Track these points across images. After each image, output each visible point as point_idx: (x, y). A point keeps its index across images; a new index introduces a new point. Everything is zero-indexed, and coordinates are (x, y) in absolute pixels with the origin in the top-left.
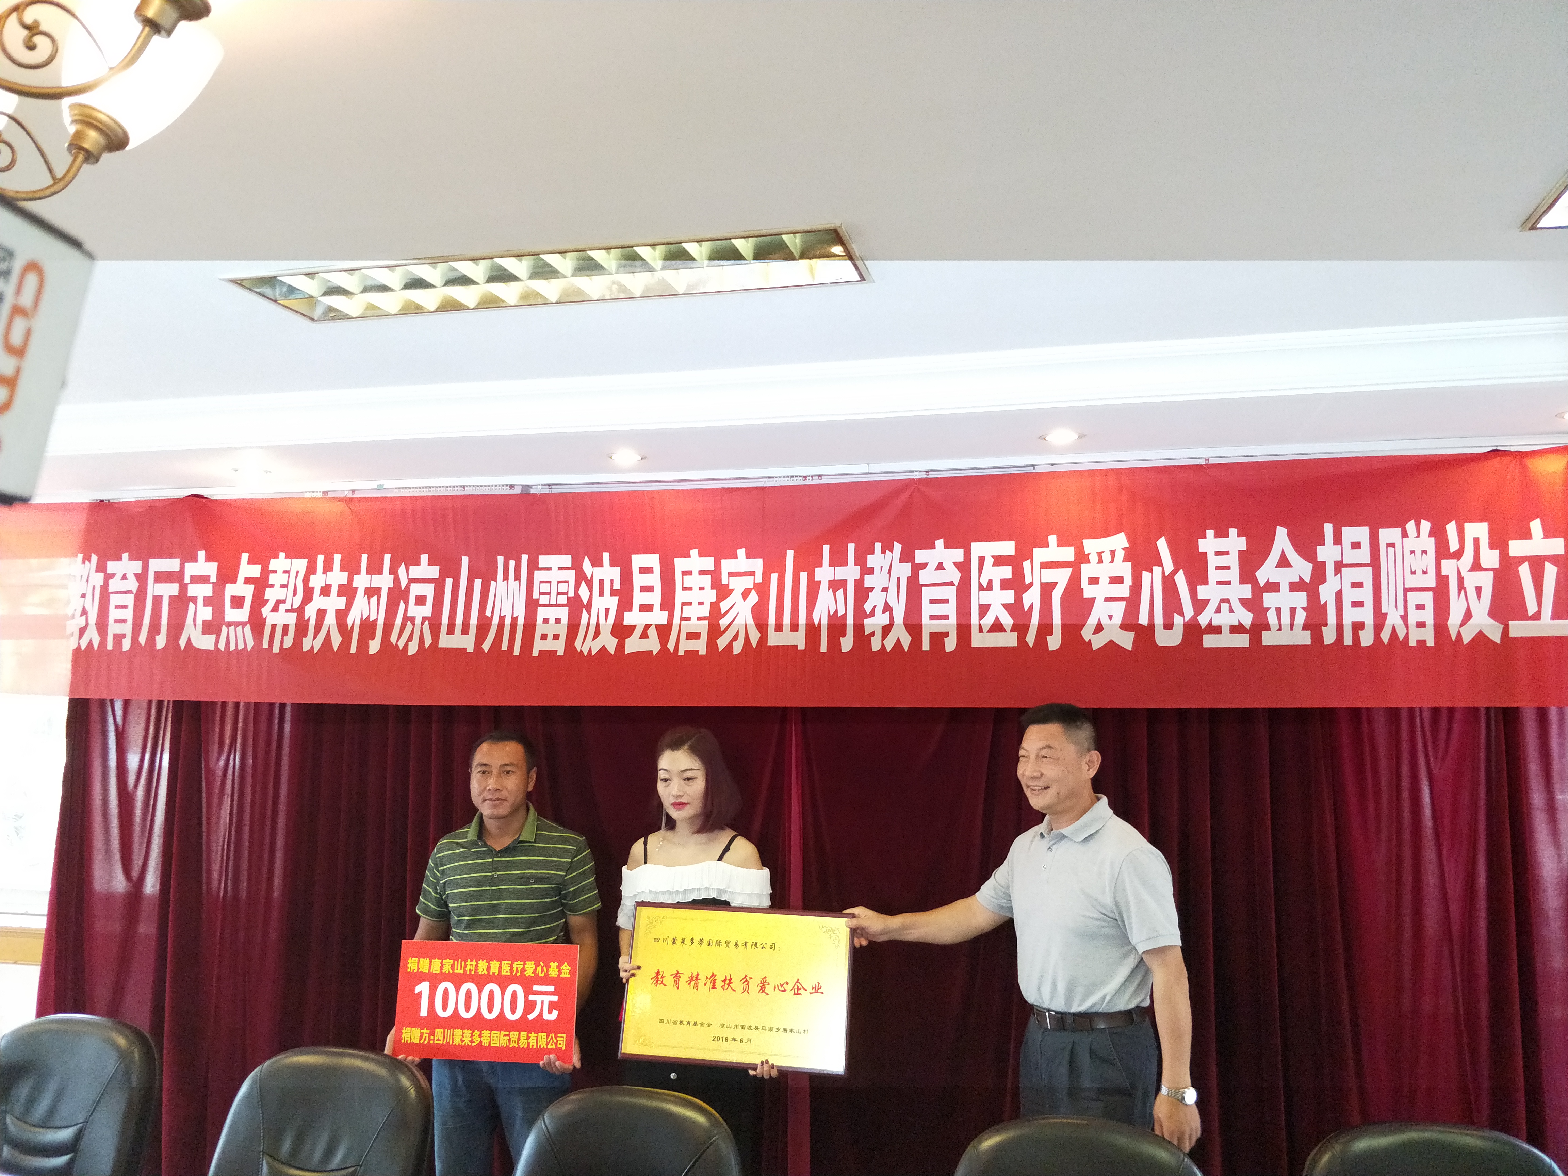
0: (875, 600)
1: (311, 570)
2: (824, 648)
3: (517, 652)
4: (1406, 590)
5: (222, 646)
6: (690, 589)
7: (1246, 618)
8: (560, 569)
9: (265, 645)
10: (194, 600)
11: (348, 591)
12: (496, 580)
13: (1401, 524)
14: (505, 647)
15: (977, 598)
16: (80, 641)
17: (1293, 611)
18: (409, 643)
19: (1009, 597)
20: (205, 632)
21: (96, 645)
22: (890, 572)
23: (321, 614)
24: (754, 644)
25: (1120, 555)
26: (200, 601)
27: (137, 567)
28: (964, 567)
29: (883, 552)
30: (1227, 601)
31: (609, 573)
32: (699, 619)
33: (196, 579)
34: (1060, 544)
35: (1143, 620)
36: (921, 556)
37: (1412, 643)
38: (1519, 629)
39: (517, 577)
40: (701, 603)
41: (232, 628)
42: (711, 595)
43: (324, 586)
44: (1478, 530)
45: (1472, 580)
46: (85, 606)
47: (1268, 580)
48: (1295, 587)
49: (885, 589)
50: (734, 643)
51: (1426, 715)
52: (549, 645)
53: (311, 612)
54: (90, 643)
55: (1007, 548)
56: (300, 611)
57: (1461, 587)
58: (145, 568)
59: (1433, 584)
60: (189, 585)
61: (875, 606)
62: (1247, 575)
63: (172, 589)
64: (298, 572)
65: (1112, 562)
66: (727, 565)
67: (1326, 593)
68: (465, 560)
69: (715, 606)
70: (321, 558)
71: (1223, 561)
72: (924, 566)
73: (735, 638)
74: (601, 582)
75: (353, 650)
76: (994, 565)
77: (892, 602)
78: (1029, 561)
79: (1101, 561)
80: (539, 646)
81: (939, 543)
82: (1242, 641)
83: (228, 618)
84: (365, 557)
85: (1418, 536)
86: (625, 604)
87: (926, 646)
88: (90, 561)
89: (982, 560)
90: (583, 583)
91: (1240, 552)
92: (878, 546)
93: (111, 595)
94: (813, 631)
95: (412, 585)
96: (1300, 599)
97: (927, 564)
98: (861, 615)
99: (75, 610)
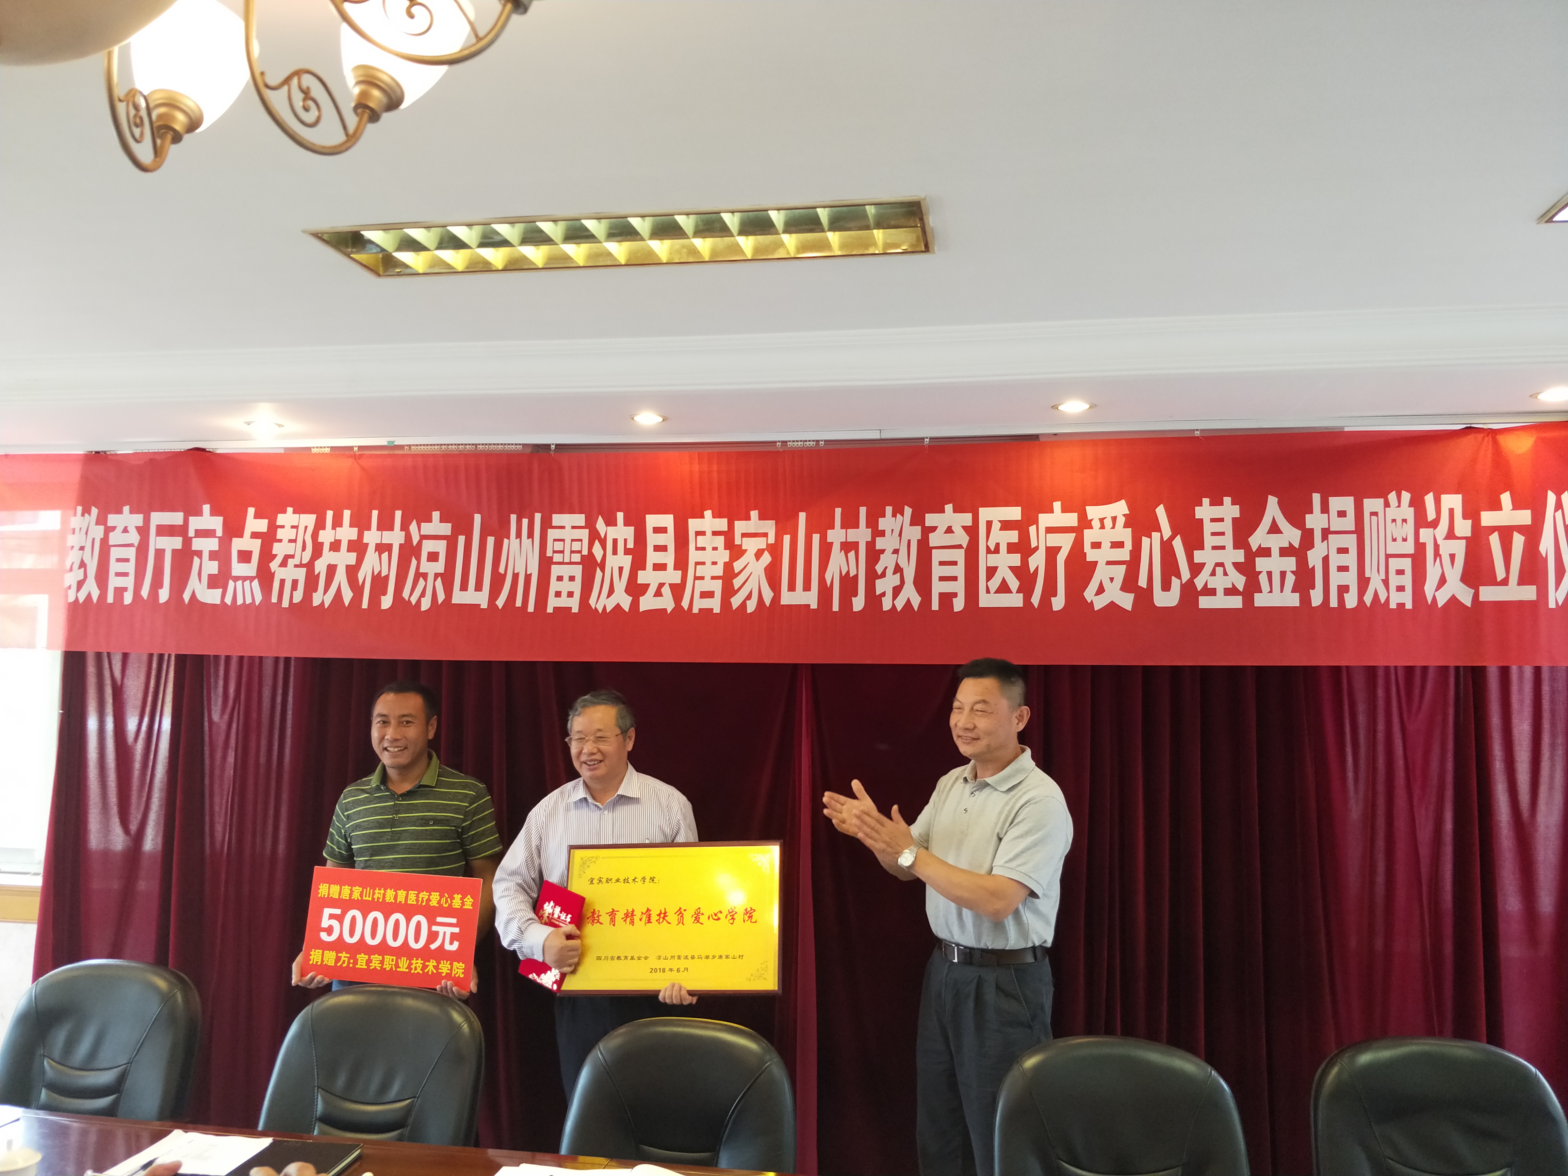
0: (886, 562)
1: (320, 525)
2: (836, 607)
3: (531, 608)
4: (1388, 556)
5: (228, 600)
6: (704, 549)
7: (1240, 581)
8: (573, 527)
9: (274, 600)
10: (199, 554)
11: (358, 547)
12: (509, 538)
13: (1384, 495)
14: (519, 603)
15: (984, 561)
16: (78, 594)
17: (1283, 574)
18: (422, 599)
19: (1015, 560)
20: (209, 587)
21: (95, 598)
22: (900, 535)
23: (331, 570)
24: (768, 602)
25: (1121, 521)
26: (206, 556)
27: (138, 519)
28: (972, 531)
29: (894, 515)
30: (1221, 565)
31: (622, 532)
32: (713, 578)
33: (201, 533)
34: (1064, 510)
35: (1143, 582)
36: (931, 519)
37: (1393, 606)
38: (1488, 594)
39: (531, 535)
40: (714, 563)
41: (239, 583)
42: (724, 556)
43: (333, 541)
44: (1453, 501)
45: (1447, 547)
46: (84, 559)
47: (1260, 545)
48: (1285, 552)
49: (896, 551)
50: (747, 601)
51: (1401, 673)
52: (563, 602)
53: (320, 567)
54: (89, 596)
55: (1014, 513)
56: (310, 566)
57: (1437, 554)
58: (147, 521)
59: (1412, 551)
60: (194, 539)
61: (886, 568)
62: (1240, 541)
63: (176, 543)
64: (306, 527)
65: (1113, 527)
66: (740, 527)
67: (1314, 558)
68: (477, 518)
69: (728, 566)
70: (330, 514)
71: (1218, 527)
73: (749, 597)
74: (615, 541)
75: (365, 605)
76: (1001, 529)
77: (903, 563)
78: (1035, 526)
79: (1103, 527)
80: (553, 603)
81: (949, 508)
82: (1236, 602)
83: (235, 573)
84: (375, 513)
85: (1399, 506)
86: (639, 563)
87: (935, 606)
88: (89, 514)
89: (989, 524)
90: (597, 541)
91: (1234, 519)
92: (889, 510)
93: (112, 549)
94: (825, 592)
95: (424, 541)
96: (1290, 564)
97: (937, 527)
98: (872, 576)
99: (73, 563)
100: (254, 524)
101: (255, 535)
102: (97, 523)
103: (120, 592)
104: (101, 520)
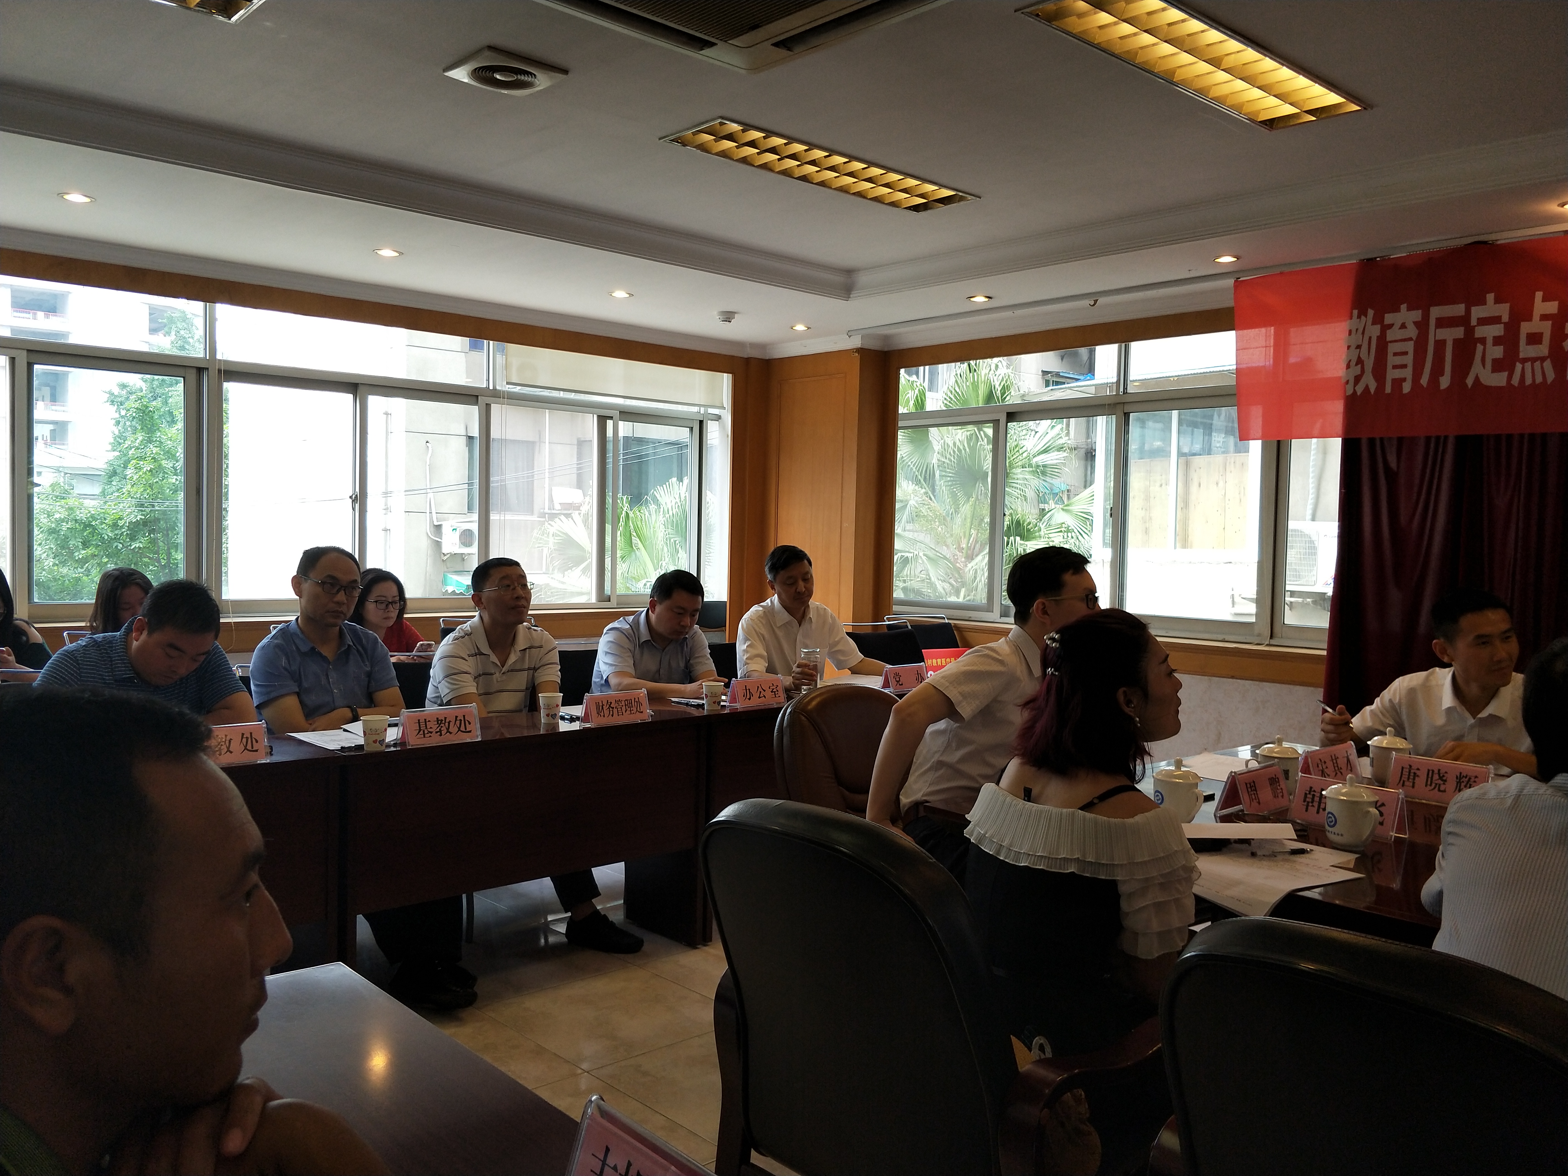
5: (1515, 381)
10: (1483, 341)
16: (1356, 388)
20: (1494, 370)
21: (1373, 389)
26: (1490, 342)
27: (1417, 315)
33: (1483, 321)
41: (1528, 365)
46: (1361, 355)
54: (1367, 388)
58: (1426, 317)
60: (1476, 328)
63: (1459, 332)
83: (1522, 355)
88: (1366, 316)
93: (1390, 345)
99: (1350, 361)
100: (1543, 307)
101: (1544, 317)
102: (1374, 323)
103: (1398, 383)
104: (1378, 320)
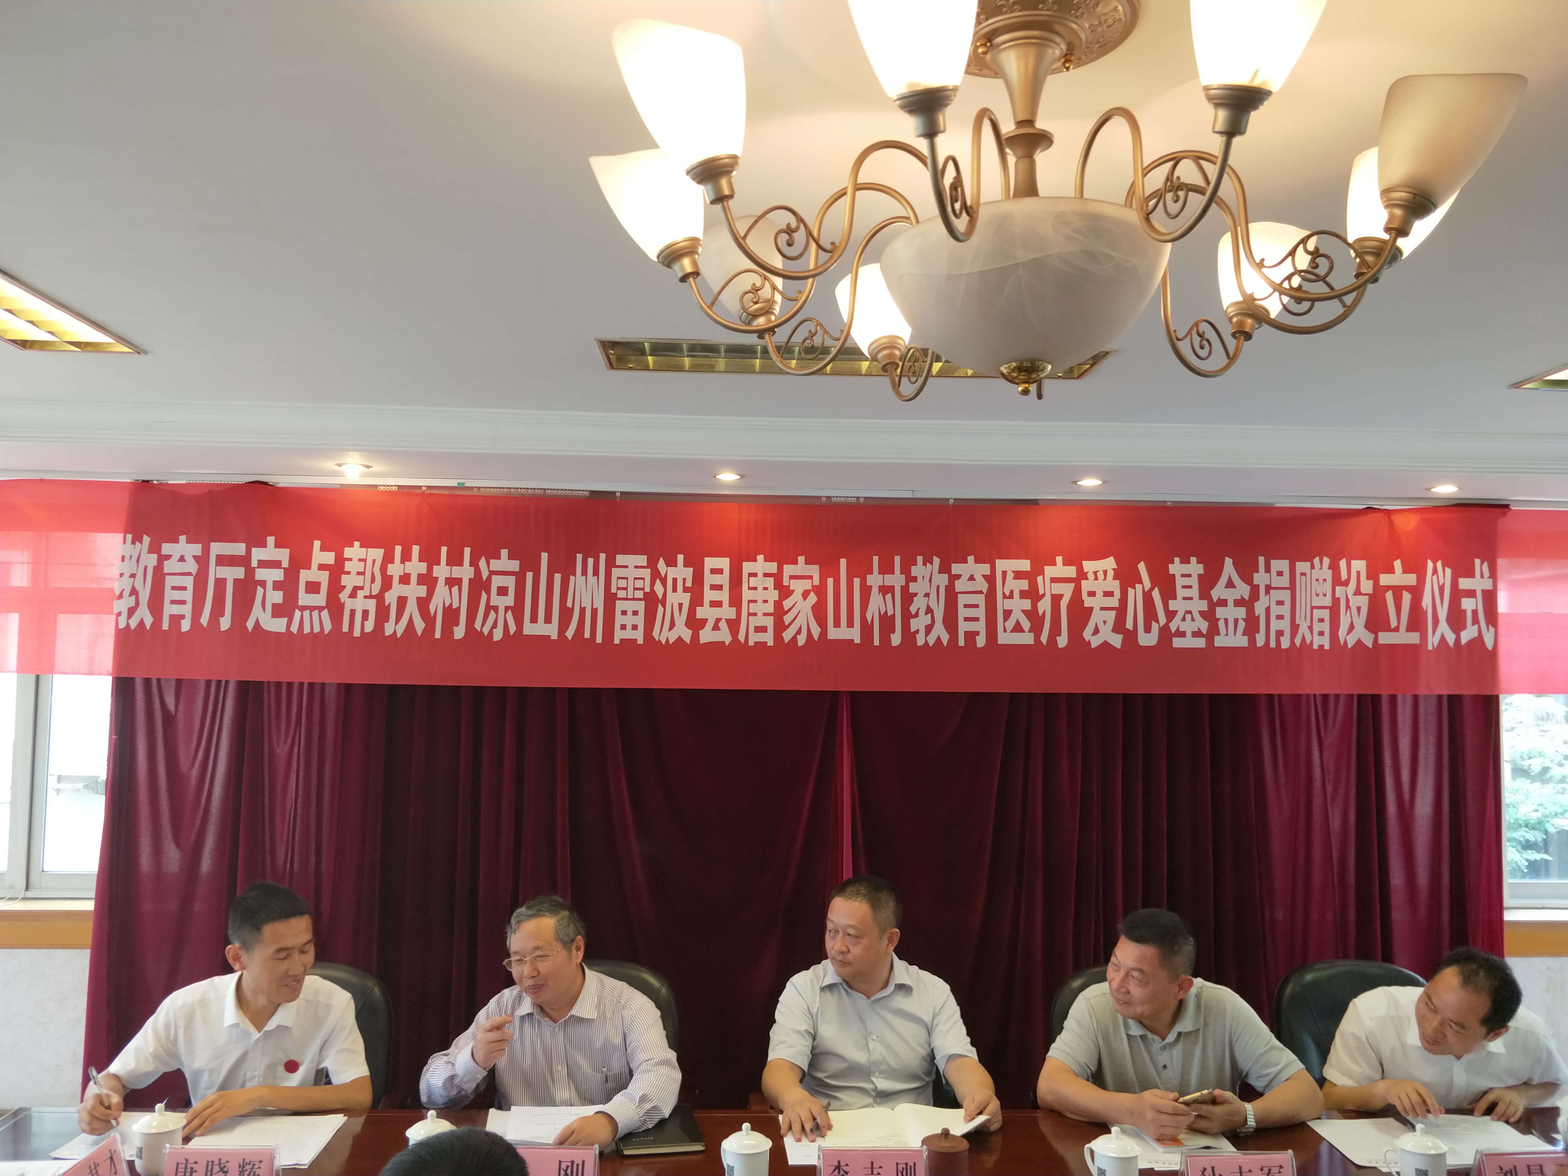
0: (919, 603)
1: (388, 559)
2: (876, 643)
3: (599, 640)
4: (1313, 608)
5: (294, 629)
6: (755, 589)
7: (1204, 626)
8: (636, 567)
9: (345, 628)
10: (263, 584)
11: (428, 580)
12: (575, 575)
13: (1310, 559)
14: (587, 635)
15: (1002, 605)
16: (129, 621)
17: (1236, 621)
18: (494, 630)
19: (1027, 604)
20: (274, 615)
21: (148, 624)
22: (930, 581)
23: (402, 602)
24: (816, 636)
25: (1111, 574)
26: (269, 586)
27: (196, 549)
28: (990, 579)
29: (925, 564)
30: (1190, 612)
31: (681, 572)
32: (765, 614)
33: (263, 564)
34: (1065, 564)
35: (1129, 625)
36: (956, 568)
37: (1315, 647)
38: (1385, 638)
39: (596, 573)
40: (765, 601)
41: (307, 613)
42: (774, 595)
43: (402, 574)
44: (1359, 565)
45: (1355, 601)
46: (135, 586)
47: (1219, 598)
48: (1238, 603)
49: (927, 595)
50: (798, 636)
51: (1319, 700)
52: (629, 634)
53: (391, 598)
54: (142, 623)
55: (1025, 565)
56: (380, 598)
57: (1348, 607)
58: (206, 551)
59: (1330, 604)
60: (257, 570)
61: (919, 609)
62: (1205, 594)
63: (239, 572)
64: (374, 561)
65: (1105, 579)
66: (788, 570)
67: (1259, 608)
68: (544, 556)
69: (778, 605)
70: (398, 549)
71: (1187, 581)
72: (958, 577)
73: (799, 632)
74: (675, 580)
75: (438, 635)
76: (1014, 578)
77: (933, 606)
78: (1041, 576)
79: (1096, 579)
80: (619, 635)
81: (971, 559)
82: (1200, 643)
83: (300, 603)
84: (444, 550)
85: (1321, 569)
86: (697, 600)
87: (961, 643)
88: (141, 543)
89: (1004, 573)
90: (658, 580)
91: (1199, 575)
92: (920, 559)
93: (167, 577)
94: (866, 629)
95: (493, 577)
96: (1241, 612)
97: (961, 575)
98: (907, 616)
99: (123, 590)
100: (321, 556)
101: (322, 567)
102: (150, 552)
103: (176, 620)
104: (154, 548)
